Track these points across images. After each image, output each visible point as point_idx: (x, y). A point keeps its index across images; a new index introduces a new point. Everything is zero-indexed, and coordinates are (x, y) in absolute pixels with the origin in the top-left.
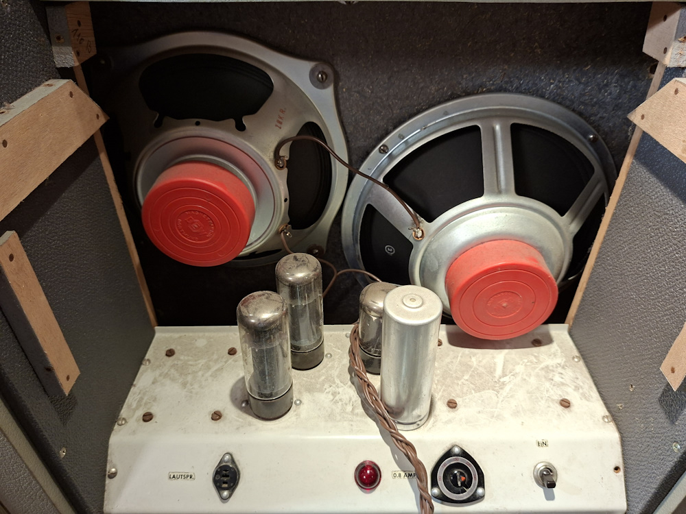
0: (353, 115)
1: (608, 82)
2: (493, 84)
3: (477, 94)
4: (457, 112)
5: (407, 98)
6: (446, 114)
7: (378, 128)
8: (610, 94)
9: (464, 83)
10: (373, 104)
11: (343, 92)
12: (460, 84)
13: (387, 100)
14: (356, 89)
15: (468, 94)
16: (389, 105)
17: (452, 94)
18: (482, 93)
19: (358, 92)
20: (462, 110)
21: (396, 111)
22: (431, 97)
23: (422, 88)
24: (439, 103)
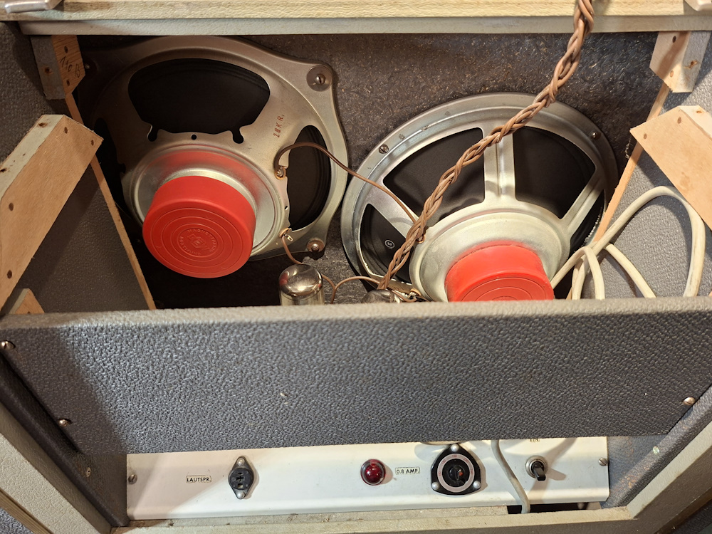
0: (352, 115)
1: (613, 80)
2: (496, 83)
3: (480, 93)
4: (458, 113)
5: (408, 98)
6: (448, 114)
7: (378, 128)
8: (616, 91)
9: (466, 82)
10: (373, 103)
11: (341, 93)
12: (463, 83)
13: (387, 100)
14: (355, 90)
15: (471, 94)
16: (390, 105)
17: (454, 93)
18: (485, 92)
19: (357, 93)
20: (464, 111)
21: (397, 110)
22: (432, 96)
23: (423, 88)
24: (441, 103)
